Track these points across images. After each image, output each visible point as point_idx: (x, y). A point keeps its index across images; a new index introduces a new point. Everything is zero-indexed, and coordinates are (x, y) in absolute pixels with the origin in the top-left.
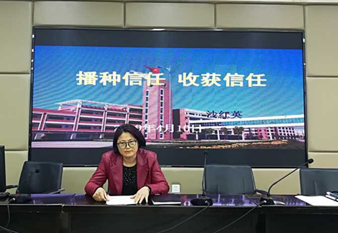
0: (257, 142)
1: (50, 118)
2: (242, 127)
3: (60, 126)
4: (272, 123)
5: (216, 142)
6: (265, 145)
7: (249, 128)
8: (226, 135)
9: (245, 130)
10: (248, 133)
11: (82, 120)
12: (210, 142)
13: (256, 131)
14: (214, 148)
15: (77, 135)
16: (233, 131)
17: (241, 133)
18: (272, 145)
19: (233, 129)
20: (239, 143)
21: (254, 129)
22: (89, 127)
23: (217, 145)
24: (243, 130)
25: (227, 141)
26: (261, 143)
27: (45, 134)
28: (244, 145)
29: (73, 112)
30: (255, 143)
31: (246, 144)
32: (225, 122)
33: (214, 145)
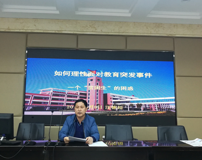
0: (150, 112)
1: (35, 98)
2: (141, 104)
3: (40, 103)
4: (158, 101)
5: (127, 112)
6: (154, 113)
7: (145, 104)
8: (133, 108)
9: (143, 105)
10: (145, 107)
11: (53, 99)
12: (124, 112)
13: (149, 106)
14: (126, 115)
15: (50, 108)
16: (136, 106)
17: (141, 107)
18: (158, 113)
19: (137, 105)
20: (140, 112)
21: (148, 105)
22: (57, 104)
23: (128, 113)
24: (142, 105)
25: (133, 111)
26: (151, 113)
27: (32, 107)
28: (143, 114)
29: (48, 95)
30: (148, 113)
31: (143, 113)
32: (132, 101)
33: (126, 113)
